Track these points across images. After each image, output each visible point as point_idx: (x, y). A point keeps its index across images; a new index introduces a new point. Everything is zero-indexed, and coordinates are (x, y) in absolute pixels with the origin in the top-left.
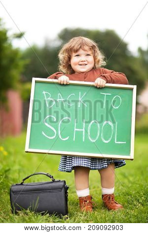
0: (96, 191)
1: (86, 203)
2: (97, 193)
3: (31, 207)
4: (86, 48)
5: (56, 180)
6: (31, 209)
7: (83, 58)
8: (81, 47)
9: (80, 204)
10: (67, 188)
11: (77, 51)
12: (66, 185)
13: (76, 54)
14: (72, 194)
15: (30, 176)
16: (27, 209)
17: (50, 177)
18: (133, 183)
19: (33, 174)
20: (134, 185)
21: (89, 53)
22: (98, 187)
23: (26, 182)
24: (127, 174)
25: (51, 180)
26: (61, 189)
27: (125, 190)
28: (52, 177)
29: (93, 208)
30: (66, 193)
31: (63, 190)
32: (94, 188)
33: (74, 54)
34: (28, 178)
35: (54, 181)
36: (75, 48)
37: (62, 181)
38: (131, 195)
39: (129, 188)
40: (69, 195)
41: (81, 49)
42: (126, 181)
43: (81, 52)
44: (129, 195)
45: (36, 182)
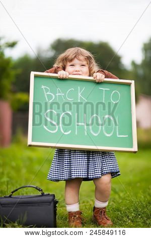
0: (85, 205)
1: (75, 218)
2: (86, 208)
3: (20, 221)
4: (81, 58)
5: (45, 194)
6: (19, 223)
7: (78, 68)
8: (75, 57)
9: (69, 219)
10: (57, 202)
11: (71, 60)
12: (56, 198)
13: (71, 64)
14: (61, 209)
15: (19, 189)
16: (15, 223)
17: (39, 190)
18: (123, 199)
19: (21, 186)
20: (124, 201)
21: (85, 63)
22: (88, 202)
23: (14, 195)
24: (117, 190)
25: (40, 193)
26: (50, 203)
27: (115, 205)
28: (42, 190)
29: (82, 223)
30: (55, 207)
31: (52, 204)
32: (84, 202)
33: (69, 64)
34: (16, 190)
35: (43, 194)
36: (70, 57)
37: (52, 195)
38: (120, 211)
39: (119, 204)
40: (58, 209)
41: (76, 59)
42: (117, 197)
43: (76, 61)
44: (118, 211)
45: (25, 195)
